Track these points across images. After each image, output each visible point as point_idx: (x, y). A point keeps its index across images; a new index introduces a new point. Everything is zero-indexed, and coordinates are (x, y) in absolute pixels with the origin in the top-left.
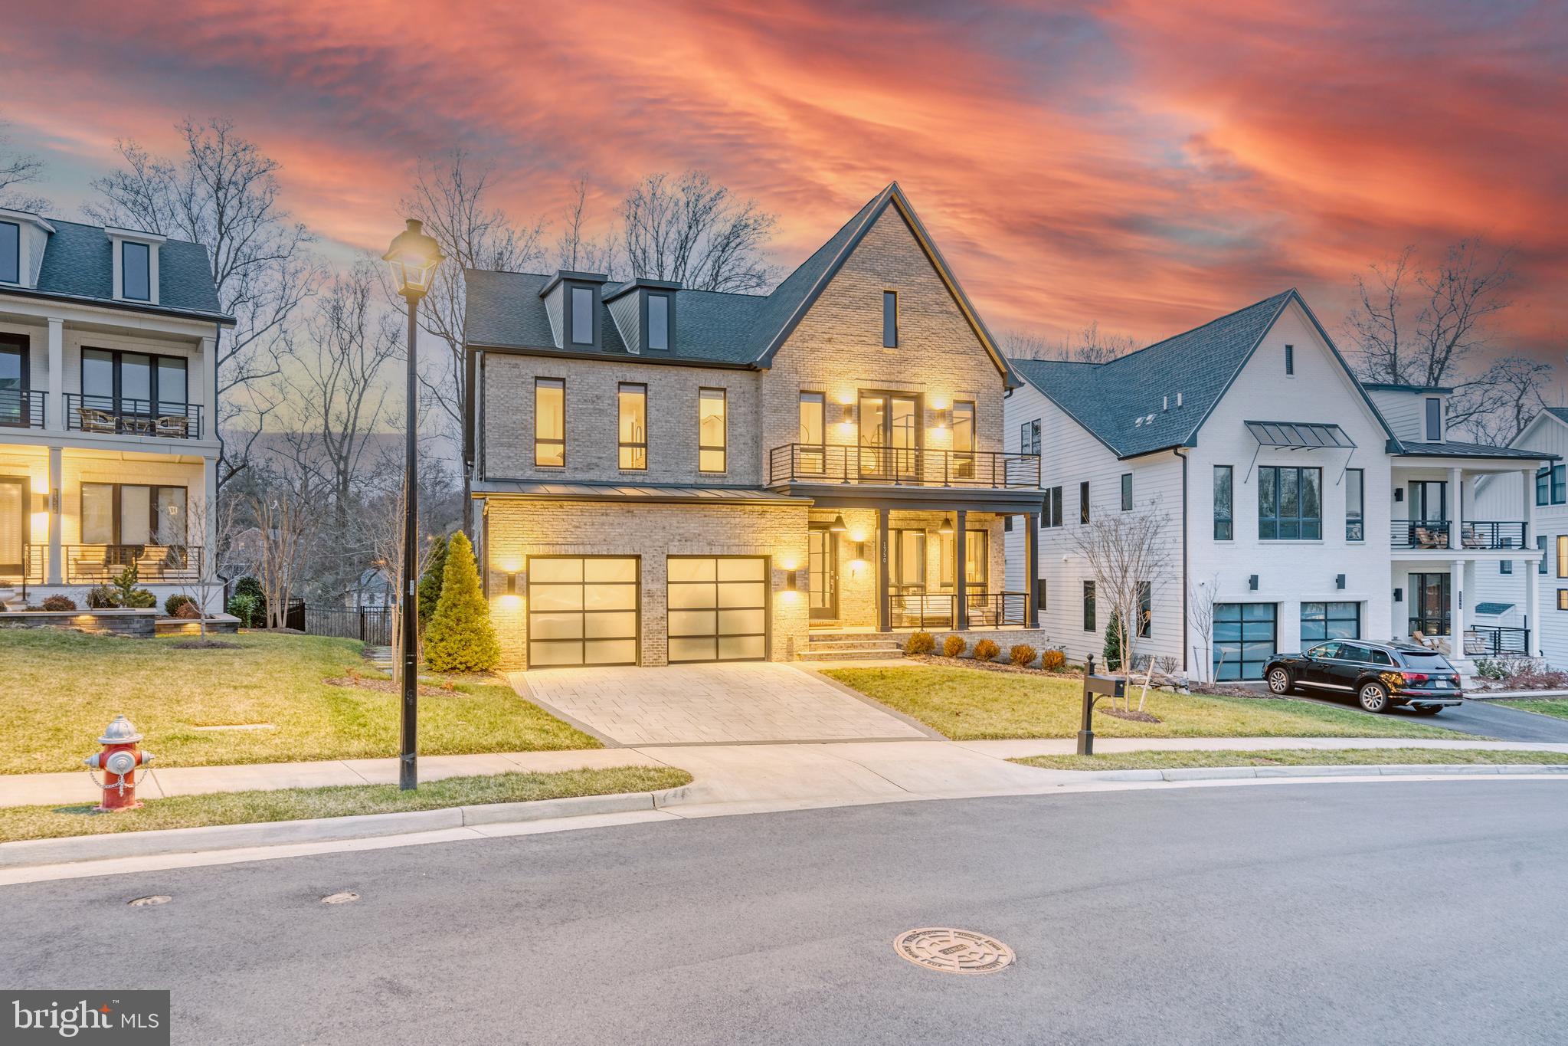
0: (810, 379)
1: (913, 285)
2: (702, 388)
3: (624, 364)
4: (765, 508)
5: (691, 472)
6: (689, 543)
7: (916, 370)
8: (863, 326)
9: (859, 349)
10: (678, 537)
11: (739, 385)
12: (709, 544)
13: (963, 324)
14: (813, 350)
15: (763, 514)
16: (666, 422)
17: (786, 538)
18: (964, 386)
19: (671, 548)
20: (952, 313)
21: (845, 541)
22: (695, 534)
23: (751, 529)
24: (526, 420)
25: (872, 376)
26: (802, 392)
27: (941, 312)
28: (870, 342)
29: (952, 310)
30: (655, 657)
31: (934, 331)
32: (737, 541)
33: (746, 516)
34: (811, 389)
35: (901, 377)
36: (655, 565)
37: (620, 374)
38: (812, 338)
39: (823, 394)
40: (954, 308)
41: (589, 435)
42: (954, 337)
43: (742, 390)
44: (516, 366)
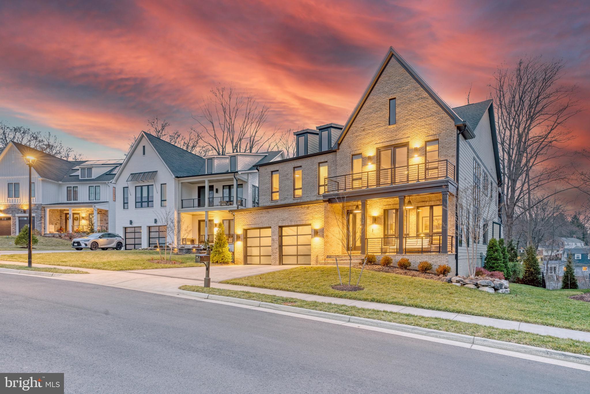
0: (355, 149)
1: (404, 92)
2: (319, 163)
3: (295, 161)
4: (309, 205)
5: (315, 196)
6: (285, 221)
7: (405, 131)
8: (379, 119)
9: (376, 130)
10: (281, 219)
11: (332, 159)
12: (291, 221)
13: (431, 101)
14: (357, 136)
15: (308, 208)
16: (307, 178)
17: (316, 216)
18: (431, 132)
19: (279, 223)
20: (424, 98)
21: (370, 217)
22: (286, 218)
23: (304, 214)
24: (268, 186)
25: (383, 140)
26: (353, 155)
27: (419, 99)
28: (382, 125)
29: (425, 96)
30: (275, 262)
31: (414, 110)
32: (299, 219)
33: (303, 209)
34: (356, 153)
35: (397, 137)
36: (275, 230)
37: (293, 164)
38: (356, 131)
39: (361, 154)
40: (426, 95)
41: (285, 188)
42: (426, 109)
43: (333, 160)
44: (266, 169)
